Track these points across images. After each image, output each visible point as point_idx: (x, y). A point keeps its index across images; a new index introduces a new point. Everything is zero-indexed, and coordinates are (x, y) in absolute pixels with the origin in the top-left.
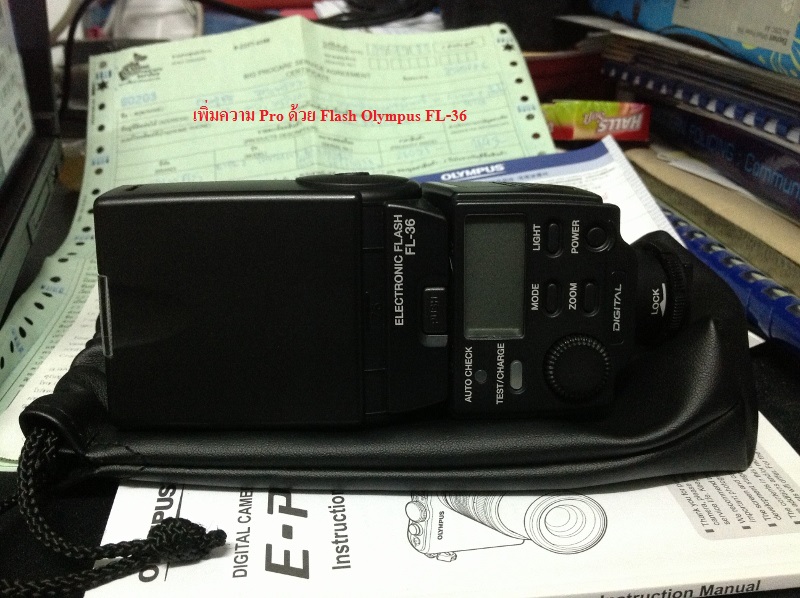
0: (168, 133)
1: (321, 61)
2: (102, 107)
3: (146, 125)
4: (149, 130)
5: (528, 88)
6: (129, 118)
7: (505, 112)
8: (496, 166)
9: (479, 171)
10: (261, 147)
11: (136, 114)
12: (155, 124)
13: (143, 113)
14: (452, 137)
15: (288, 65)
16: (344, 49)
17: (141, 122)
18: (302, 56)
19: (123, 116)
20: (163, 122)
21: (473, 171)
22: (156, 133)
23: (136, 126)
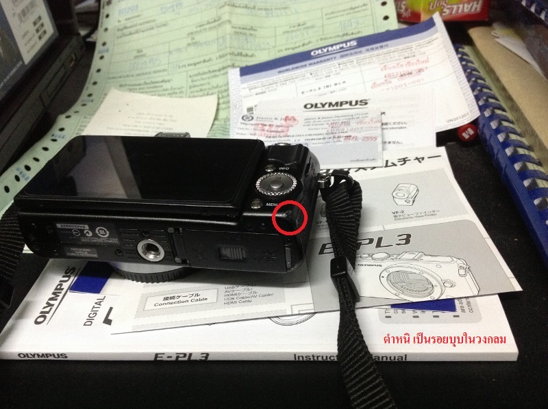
0: (143, 31)
2: (107, 16)
3: (131, 27)
4: (133, 30)
6: (122, 22)
7: (366, 1)
8: (351, 42)
9: (338, 47)
10: (197, 38)
11: (126, 20)
12: (136, 26)
13: (129, 19)
14: (325, 23)
17: (128, 25)
19: (119, 21)
20: (141, 24)
21: (334, 47)
22: (137, 32)
23: (126, 28)
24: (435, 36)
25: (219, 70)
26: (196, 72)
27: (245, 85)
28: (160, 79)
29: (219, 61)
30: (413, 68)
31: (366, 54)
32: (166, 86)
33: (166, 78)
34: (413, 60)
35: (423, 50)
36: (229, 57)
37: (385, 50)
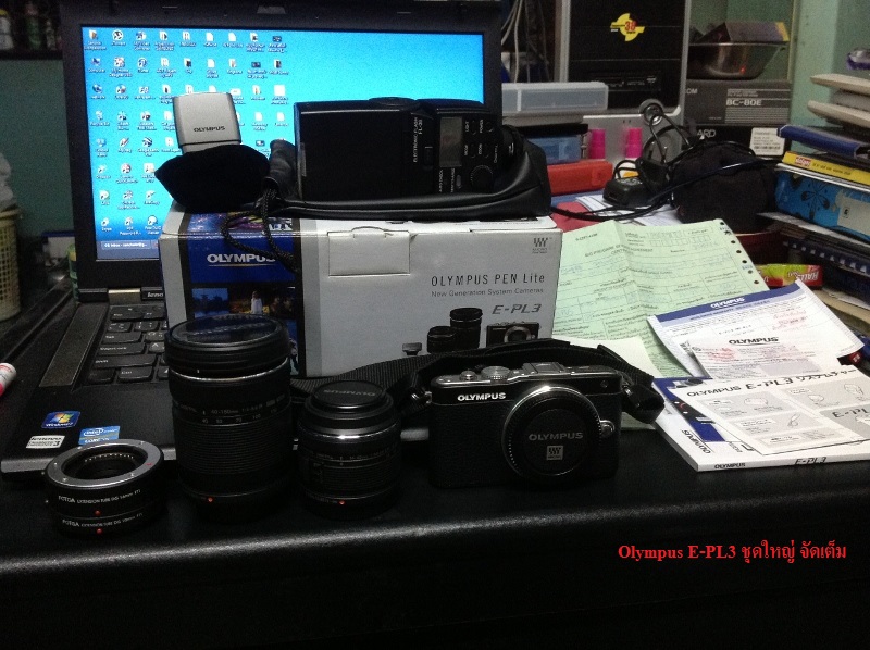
1: (627, 245)
5: (744, 255)
7: (735, 269)
8: (739, 299)
9: (730, 302)
10: (604, 294)
14: (708, 284)
15: (612, 248)
16: (636, 236)
18: (619, 242)
21: (727, 302)
24: (803, 296)
25: (634, 318)
26: (612, 320)
27: (668, 328)
28: (579, 326)
29: (631, 311)
30: (798, 317)
31: (754, 307)
32: (585, 331)
33: (583, 325)
34: (794, 312)
35: (798, 305)
36: (642, 308)
37: (770, 305)
